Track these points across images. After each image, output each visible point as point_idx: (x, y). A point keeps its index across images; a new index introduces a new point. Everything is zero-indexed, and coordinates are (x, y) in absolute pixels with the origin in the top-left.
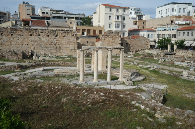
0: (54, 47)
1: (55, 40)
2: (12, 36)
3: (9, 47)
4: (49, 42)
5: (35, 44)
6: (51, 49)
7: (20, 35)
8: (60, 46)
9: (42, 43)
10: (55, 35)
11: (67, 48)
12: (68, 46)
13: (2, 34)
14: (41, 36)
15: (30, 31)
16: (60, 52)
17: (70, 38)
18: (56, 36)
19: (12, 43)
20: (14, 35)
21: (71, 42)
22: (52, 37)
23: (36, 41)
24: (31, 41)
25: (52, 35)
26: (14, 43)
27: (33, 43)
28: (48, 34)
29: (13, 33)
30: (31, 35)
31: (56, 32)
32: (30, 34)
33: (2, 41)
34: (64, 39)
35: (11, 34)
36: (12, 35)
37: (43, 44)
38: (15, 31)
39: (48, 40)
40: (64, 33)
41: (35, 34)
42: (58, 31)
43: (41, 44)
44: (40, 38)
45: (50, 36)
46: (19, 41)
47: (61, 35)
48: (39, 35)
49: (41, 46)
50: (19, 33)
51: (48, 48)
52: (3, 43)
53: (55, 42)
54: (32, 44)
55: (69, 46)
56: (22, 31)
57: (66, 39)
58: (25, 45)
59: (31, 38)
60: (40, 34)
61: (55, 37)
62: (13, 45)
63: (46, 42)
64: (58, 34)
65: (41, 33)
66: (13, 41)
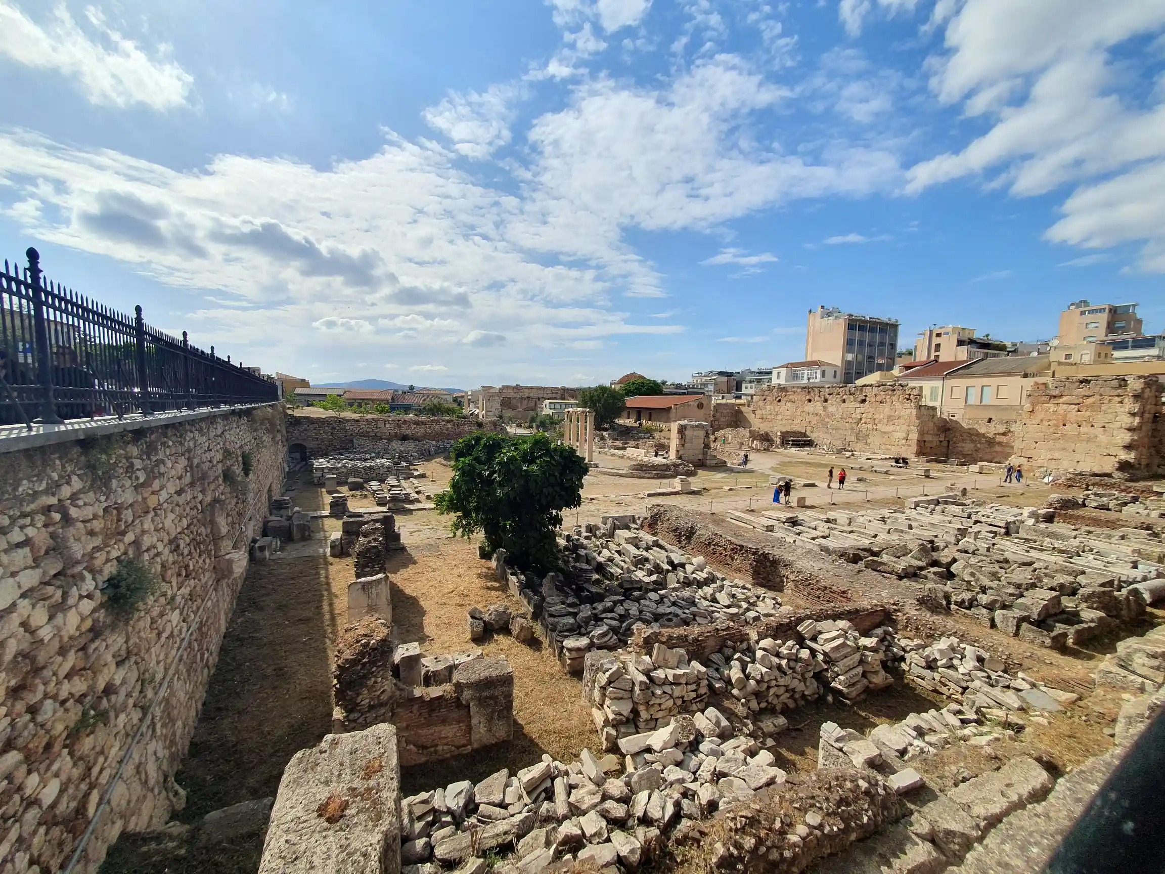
0: (852, 429)
3: (771, 425)
4: (845, 416)
5: (815, 420)
7: (790, 401)
8: (870, 426)
9: (829, 417)
10: (859, 400)
11: (885, 433)
12: (889, 428)
13: (765, 400)
14: (829, 402)
15: (809, 392)
16: (866, 444)
17: (898, 405)
18: (864, 401)
20: (783, 402)
21: (899, 418)
22: (853, 403)
23: (817, 414)
24: (809, 413)
26: (780, 417)
27: (812, 417)
28: (845, 397)
30: (810, 401)
31: (861, 390)
32: (808, 397)
34: (881, 409)
36: (779, 401)
37: (830, 420)
38: (784, 393)
39: (842, 411)
41: (817, 398)
43: (827, 420)
44: (824, 407)
46: (788, 413)
47: (873, 399)
48: (826, 401)
49: (825, 425)
50: (791, 397)
53: (859, 416)
55: (892, 428)
56: (794, 392)
57: (886, 409)
58: (797, 422)
59: (810, 407)
60: (828, 396)
61: (858, 405)
63: (838, 416)
64: (866, 396)
65: (830, 394)
66: (778, 413)
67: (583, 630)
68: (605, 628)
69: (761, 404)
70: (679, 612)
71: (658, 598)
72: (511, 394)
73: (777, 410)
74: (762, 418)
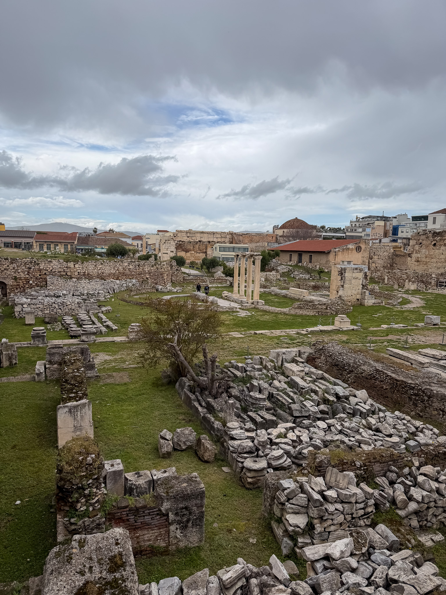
2: (434, 247)
3: (426, 268)
13: (421, 243)
20: (437, 246)
26: (434, 260)
29: (435, 242)
33: (419, 255)
35: (433, 243)
38: (439, 238)
46: (443, 256)
52: (420, 259)
62: (432, 264)
66: (433, 256)
67: (260, 453)
68: (281, 452)
69: (417, 247)
70: (346, 440)
71: (325, 426)
72: (185, 239)
73: (432, 253)
74: (418, 261)
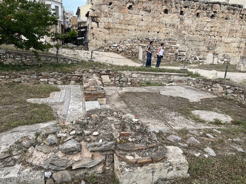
1: (209, 25)
2: (130, 11)
4: (198, 28)
5: (173, 32)
6: (200, 44)
8: (217, 38)
9: (185, 30)
12: (229, 40)
13: (110, 4)
15: (166, 2)
18: (212, 16)
19: (129, 27)
21: (236, 31)
22: (206, 18)
23: (174, 26)
24: (166, 25)
25: (205, 14)
26: (133, 28)
27: (169, 29)
28: (198, 11)
29: (131, 4)
30: (166, 11)
31: (212, 7)
32: (164, 8)
35: (128, 6)
36: (130, 7)
37: (186, 33)
39: (196, 24)
40: (227, 11)
41: (174, 9)
42: (218, 5)
44: (182, 20)
45: (201, 15)
47: (221, 16)
51: (195, 43)
52: (111, 26)
53: (209, 30)
54: (167, 32)
55: (231, 39)
58: (153, 33)
60: (183, 9)
62: (130, 32)
63: (193, 28)
64: (215, 12)
65: (185, 7)
66: (130, 22)
73: (128, 19)
74: (109, 29)
